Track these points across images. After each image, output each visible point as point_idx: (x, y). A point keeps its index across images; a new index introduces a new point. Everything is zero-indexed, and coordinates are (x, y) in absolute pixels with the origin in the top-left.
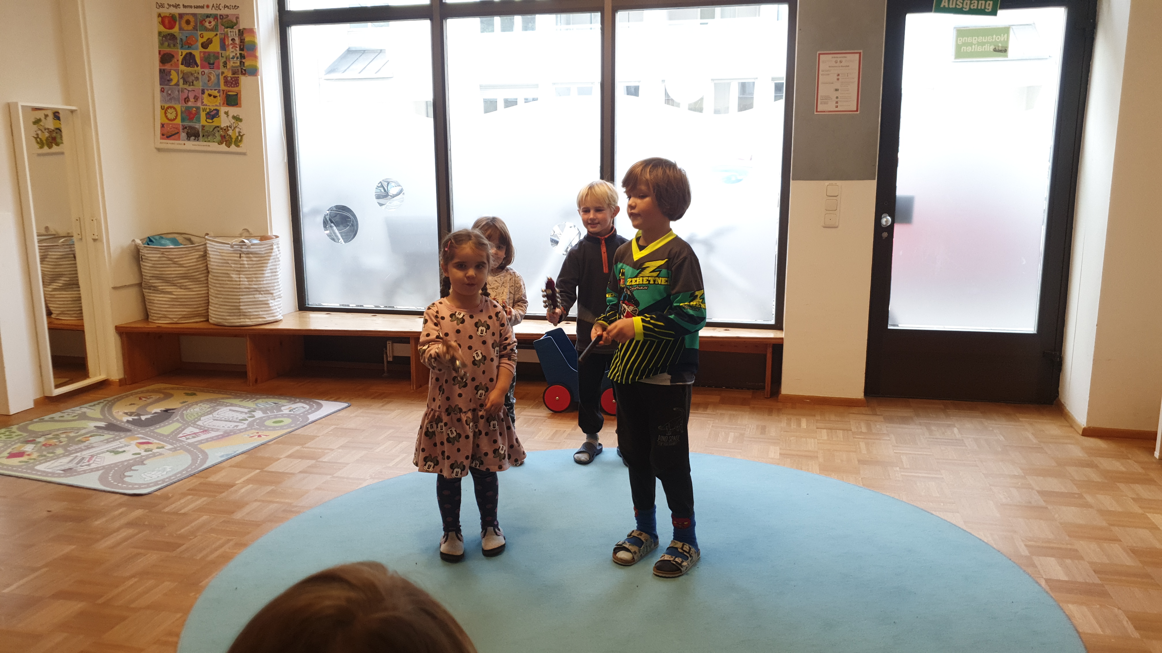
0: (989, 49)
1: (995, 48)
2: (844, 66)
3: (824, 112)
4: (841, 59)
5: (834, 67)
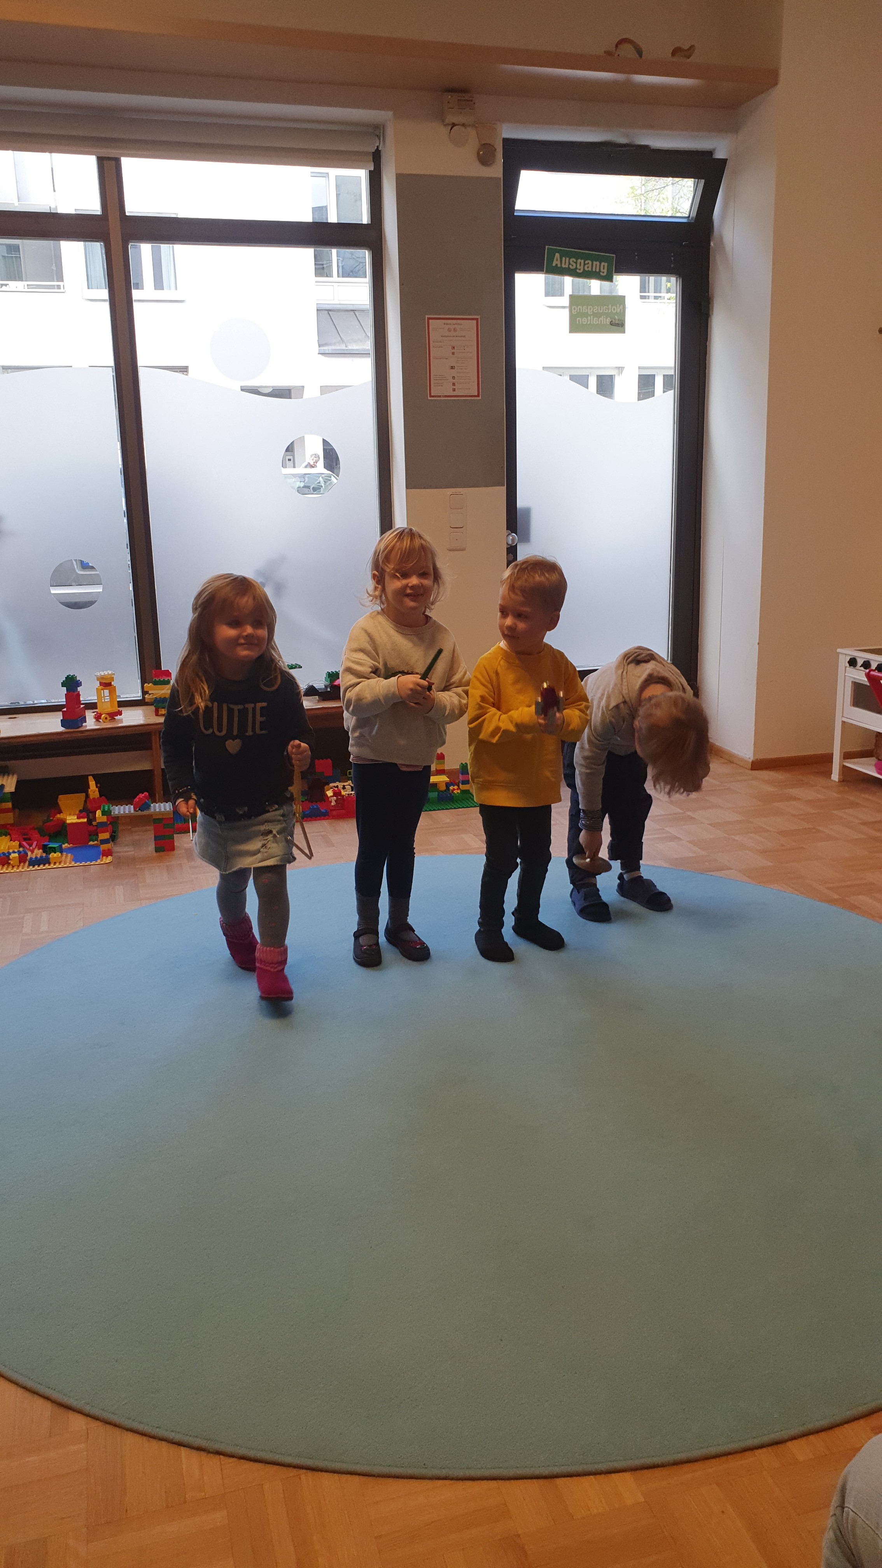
0: (606, 322)
1: (612, 321)
2: (458, 336)
3: (440, 396)
4: (456, 326)
5: (448, 336)
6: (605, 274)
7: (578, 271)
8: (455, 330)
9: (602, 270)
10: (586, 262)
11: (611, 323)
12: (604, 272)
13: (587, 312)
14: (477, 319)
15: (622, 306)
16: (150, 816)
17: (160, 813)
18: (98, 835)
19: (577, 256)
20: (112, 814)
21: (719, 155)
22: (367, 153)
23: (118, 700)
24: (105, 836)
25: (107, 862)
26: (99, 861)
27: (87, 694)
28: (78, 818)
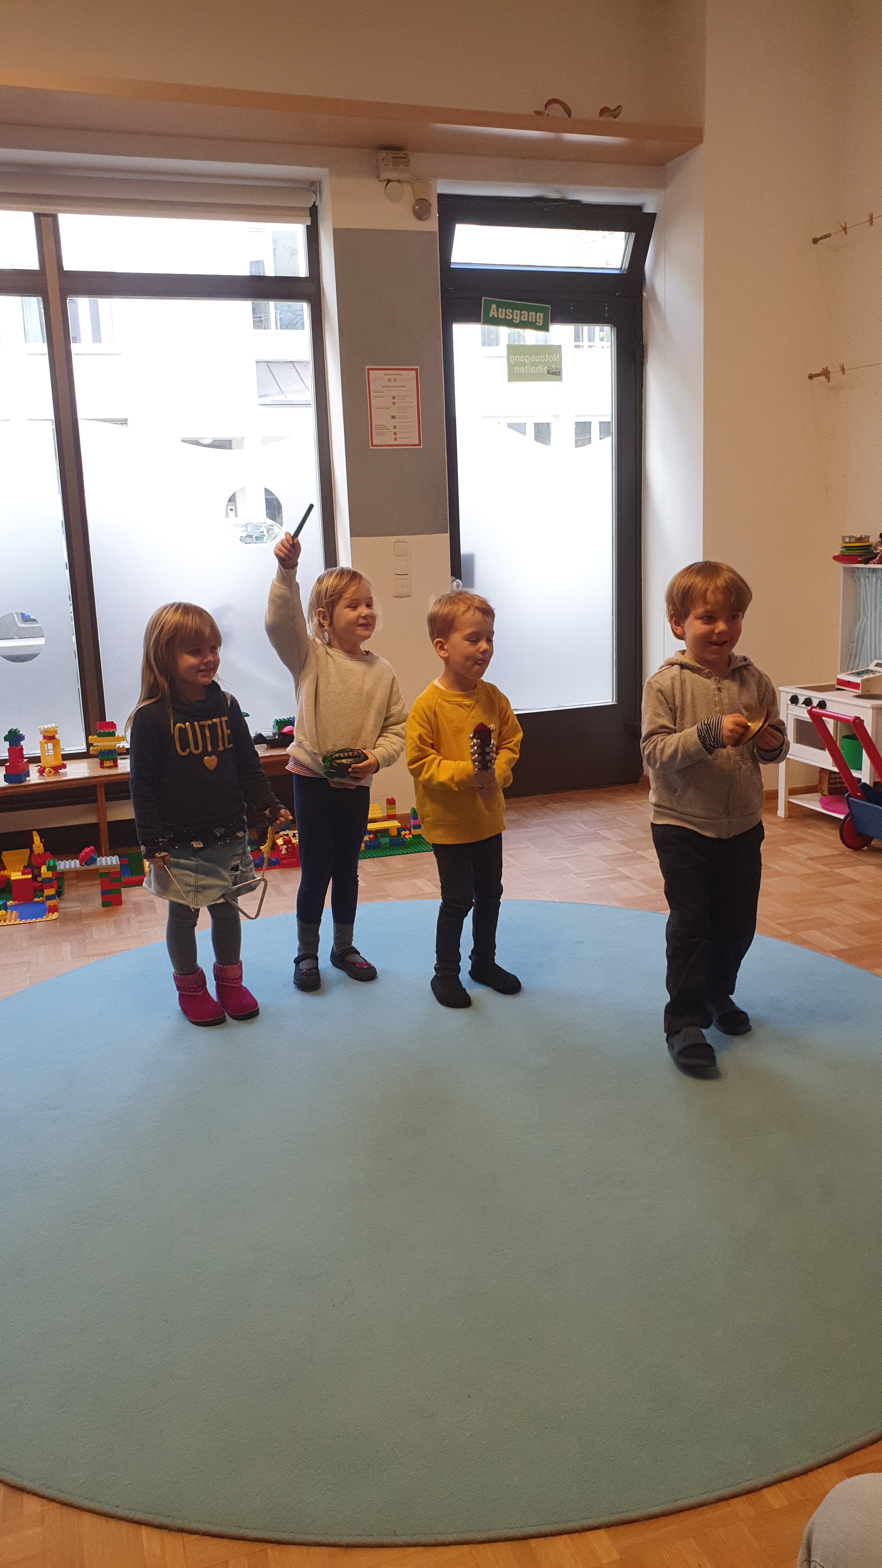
0: (543, 371)
1: (549, 370)
2: (399, 387)
3: (381, 446)
4: (396, 377)
5: (388, 387)
6: (541, 324)
7: (514, 321)
8: (395, 380)
9: (538, 320)
10: (523, 313)
11: (549, 372)
12: (540, 322)
13: (525, 361)
14: (416, 370)
15: (558, 355)
16: (98, 870)
17: (107, 867)
18: (44, 892)
19: (514, 307)
20: (58, 869)
21: (649, 209)
22: (302, 209)
23: (62, 753)
24: (51, 892)
25: (53, 918)
26: (45, 918)
27: (31, 748)
28: (22, 875)
